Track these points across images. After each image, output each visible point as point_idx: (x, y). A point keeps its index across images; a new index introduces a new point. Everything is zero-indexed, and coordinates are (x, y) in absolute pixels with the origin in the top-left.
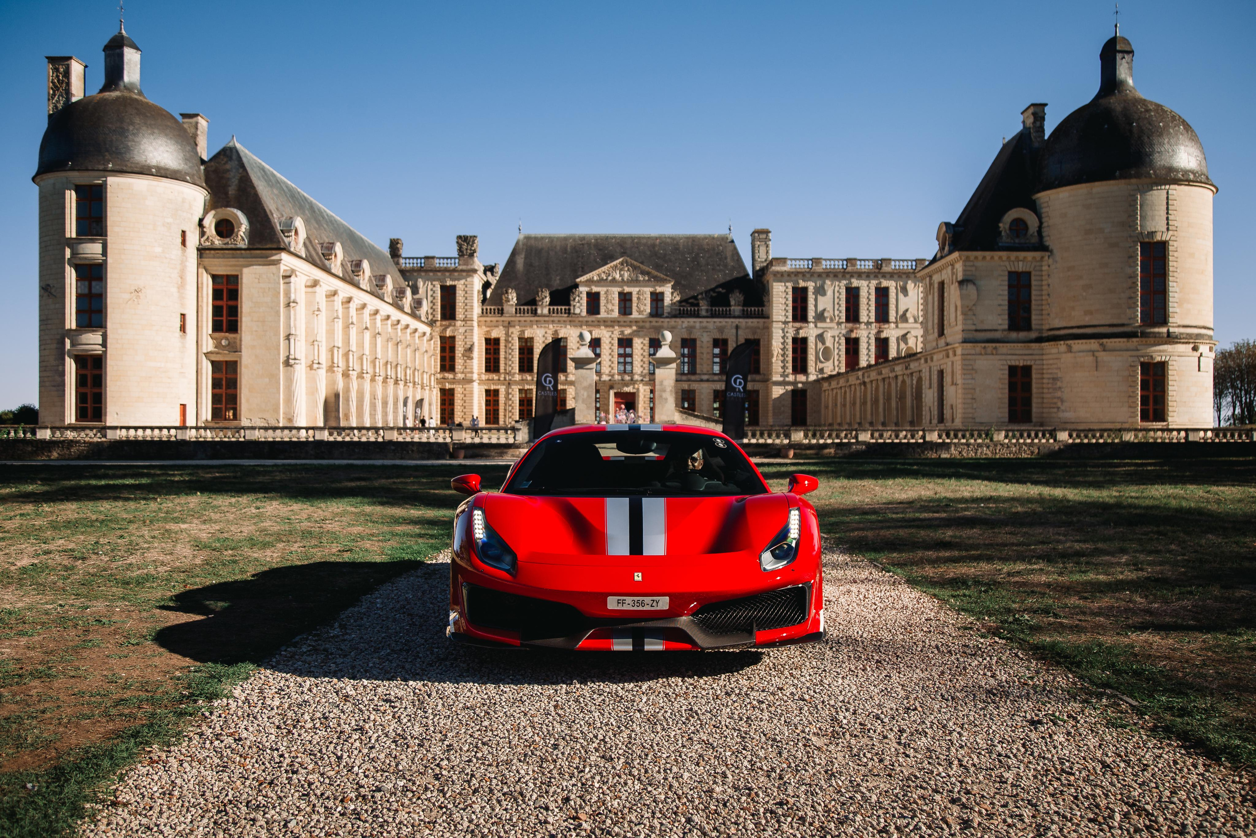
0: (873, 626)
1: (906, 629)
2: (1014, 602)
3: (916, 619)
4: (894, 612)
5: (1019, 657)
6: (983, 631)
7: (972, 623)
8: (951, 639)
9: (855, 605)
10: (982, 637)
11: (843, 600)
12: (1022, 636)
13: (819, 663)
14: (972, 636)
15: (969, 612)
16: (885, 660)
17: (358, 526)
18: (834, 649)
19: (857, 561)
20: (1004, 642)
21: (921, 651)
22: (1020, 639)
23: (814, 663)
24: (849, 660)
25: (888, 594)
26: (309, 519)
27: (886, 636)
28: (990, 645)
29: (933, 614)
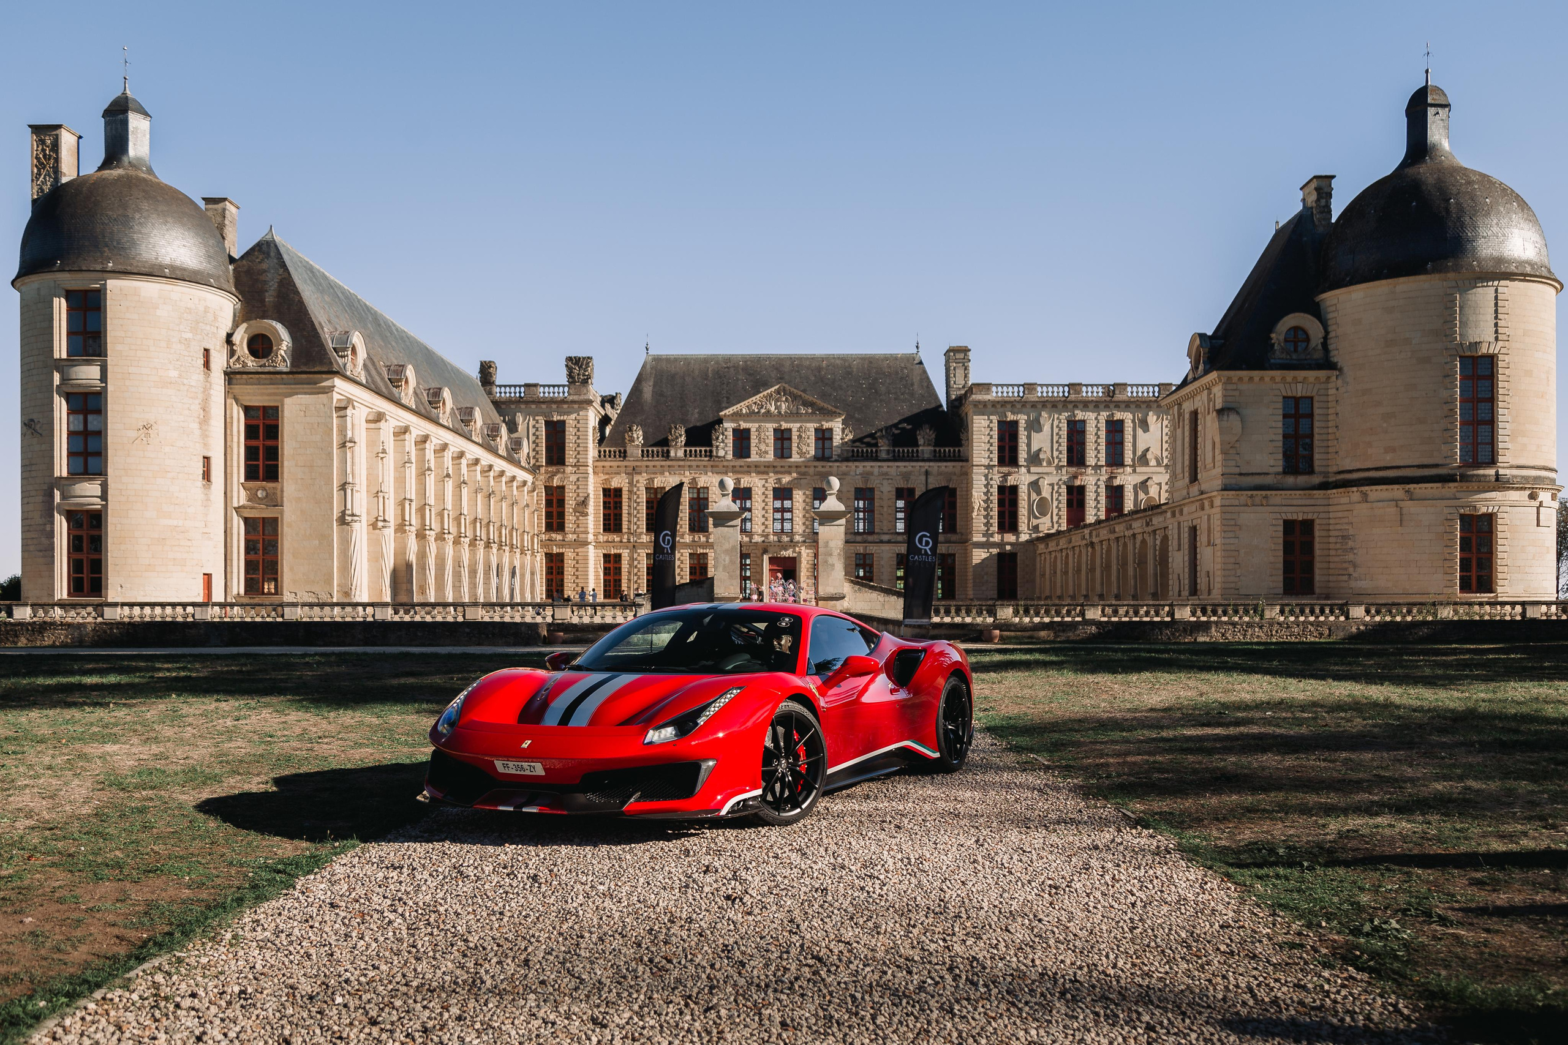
0: (1132, 940)
1: (1189, 947)
2: (1362, 889)
3: (1204, 926)
4: (1165, 909)
5: (1402, 1014)
6: (1324, 951)
7: (1300, 934)
8: (1270, 968)
9: (1098, 894)
10: (1326, 965)
11: (1078, 885)
12: (1396, 965)
13: (1042, 1032)
14: (1306, 963)
15: (1292, 909)
16: (1161, 1023)
17: (367, 746)
18: (1069, 996)
19: (1096, 807)
20: (1366, 976)
21: (1224, 999)
22: (1394, 972)
23: (1033, 1032)
24: (1097, 1023)
25: (1151, 872)
26: (301, 737)
27: (1157, 966)
28: (1343, 986)
29: (1231, 914)
